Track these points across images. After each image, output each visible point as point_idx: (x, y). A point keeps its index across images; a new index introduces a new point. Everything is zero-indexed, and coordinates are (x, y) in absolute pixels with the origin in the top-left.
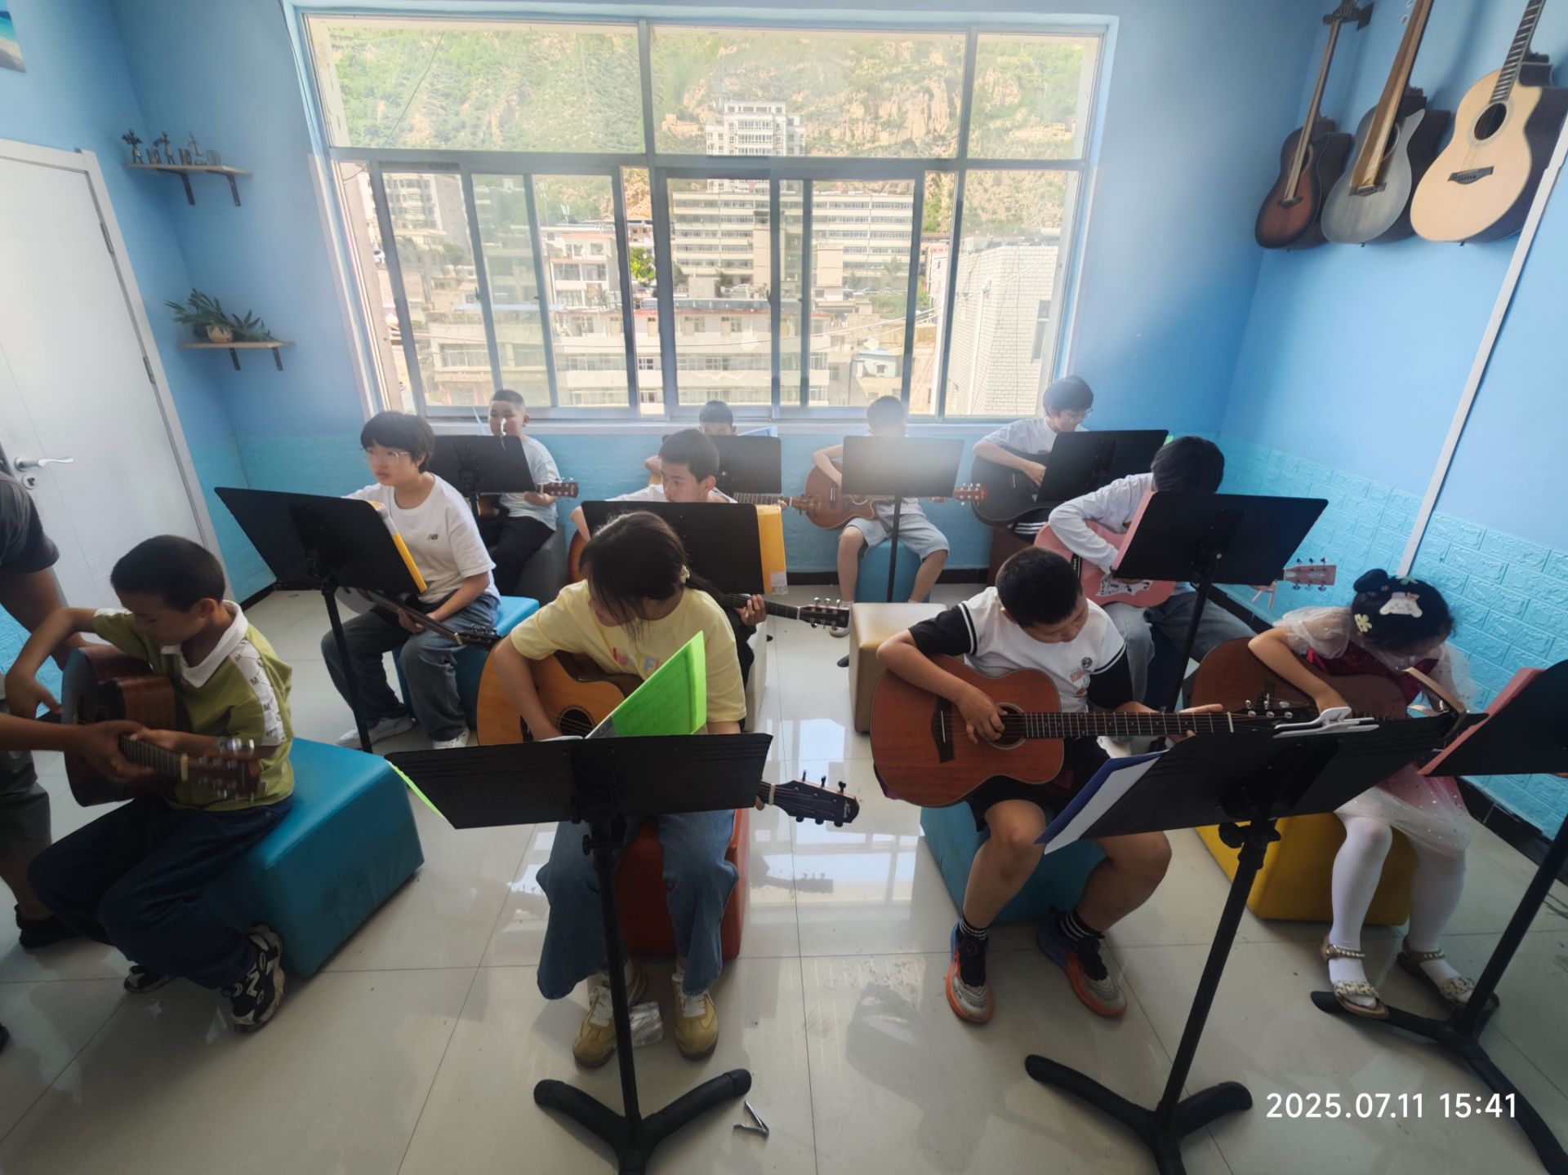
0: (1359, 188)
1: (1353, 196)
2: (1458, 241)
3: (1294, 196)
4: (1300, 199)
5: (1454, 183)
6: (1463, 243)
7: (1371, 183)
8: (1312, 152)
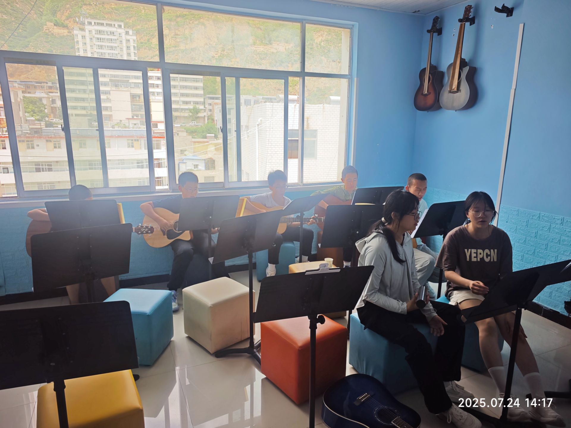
1: (449, 94)
4: (430, 93)
7: (456, 90)
8: (431, 77)
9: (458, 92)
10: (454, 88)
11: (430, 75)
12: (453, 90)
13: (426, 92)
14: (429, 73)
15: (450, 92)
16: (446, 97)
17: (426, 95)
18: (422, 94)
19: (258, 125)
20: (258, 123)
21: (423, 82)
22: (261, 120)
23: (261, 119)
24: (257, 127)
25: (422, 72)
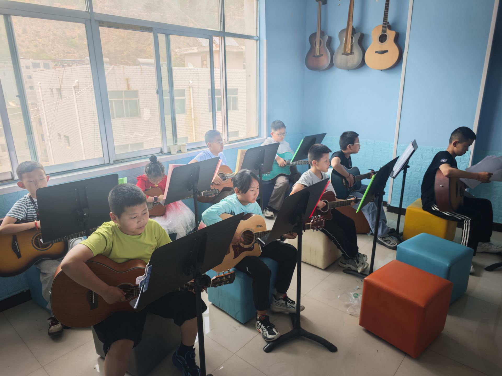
0: (345, 53)
1: (343, 56)
2: (380, 70)
3: (320, 54)
4: (322, 55)
5: (377, 54)
6: (382, 70)
7: (349, 52)
8: (322, 41)
9: (351, 54)
10: (347, 51)
11: (321, 39)
12: (347, 52)
13: (318, 54)
14: (320, 37)
15: (343, 54)
16: (340, 59)
17: (318, 56)
18: (314, 56)
19: (74, 87)
20: (74, 85)
21: (314, 46)
22: (78, 82)
23: (77, 80)
24: (73, 89)
25: (313, 36)
